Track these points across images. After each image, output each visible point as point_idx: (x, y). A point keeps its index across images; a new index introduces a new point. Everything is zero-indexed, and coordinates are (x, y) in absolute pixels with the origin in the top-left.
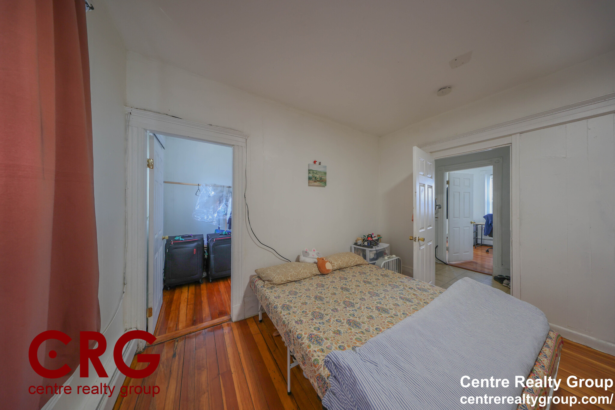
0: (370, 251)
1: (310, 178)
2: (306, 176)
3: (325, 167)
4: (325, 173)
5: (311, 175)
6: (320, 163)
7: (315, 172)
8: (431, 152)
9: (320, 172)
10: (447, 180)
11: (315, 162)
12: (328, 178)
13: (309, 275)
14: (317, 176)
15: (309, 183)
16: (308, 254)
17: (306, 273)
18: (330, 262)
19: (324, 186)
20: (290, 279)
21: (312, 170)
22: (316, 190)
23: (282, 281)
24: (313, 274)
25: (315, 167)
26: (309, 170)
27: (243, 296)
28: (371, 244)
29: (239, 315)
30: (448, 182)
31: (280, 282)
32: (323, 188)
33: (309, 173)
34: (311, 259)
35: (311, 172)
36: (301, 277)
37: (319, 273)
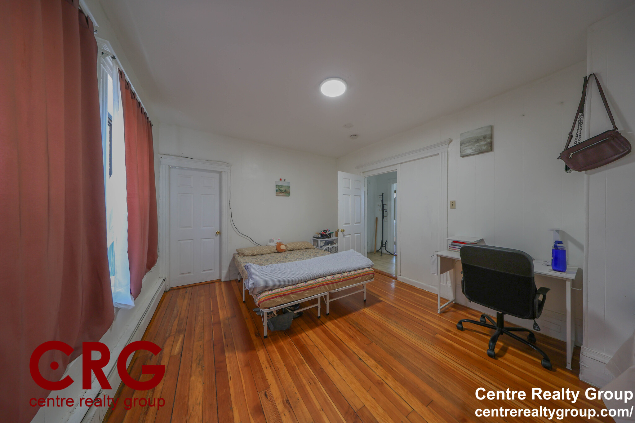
0: (321, 241)
1: (277, 191)
2: (275, 189)
3: (289, 183)
4: (289, 187)
5: (277, 189)
6: (285, 180)
7: (281, 186)
8: (363, 172)
9: (285, 186)
10: (395, 190)
11: (281, 180)
12: (291, 191)
13: (269, 252)
14: (282, 189)
15: (276, 193)
16: (274, 241)
17: (267, 251)
18: (285, 246)
19: (289, 196)
20: (255, 253)
21: (279, 185)
22: (282, 199)
23: (250, 254)
24: (272, 252)
25: (280, 183)
26: (276, 185)
27: (228, 266)
28: (323, 236)
29: (226, 278)
30: (395, 192)
31: (249, 254)
32: (288, 197)
33: (276, 187)
34: (274, 244)
35: (277, 186)
36: (263, 253)
37: (277, 252)
